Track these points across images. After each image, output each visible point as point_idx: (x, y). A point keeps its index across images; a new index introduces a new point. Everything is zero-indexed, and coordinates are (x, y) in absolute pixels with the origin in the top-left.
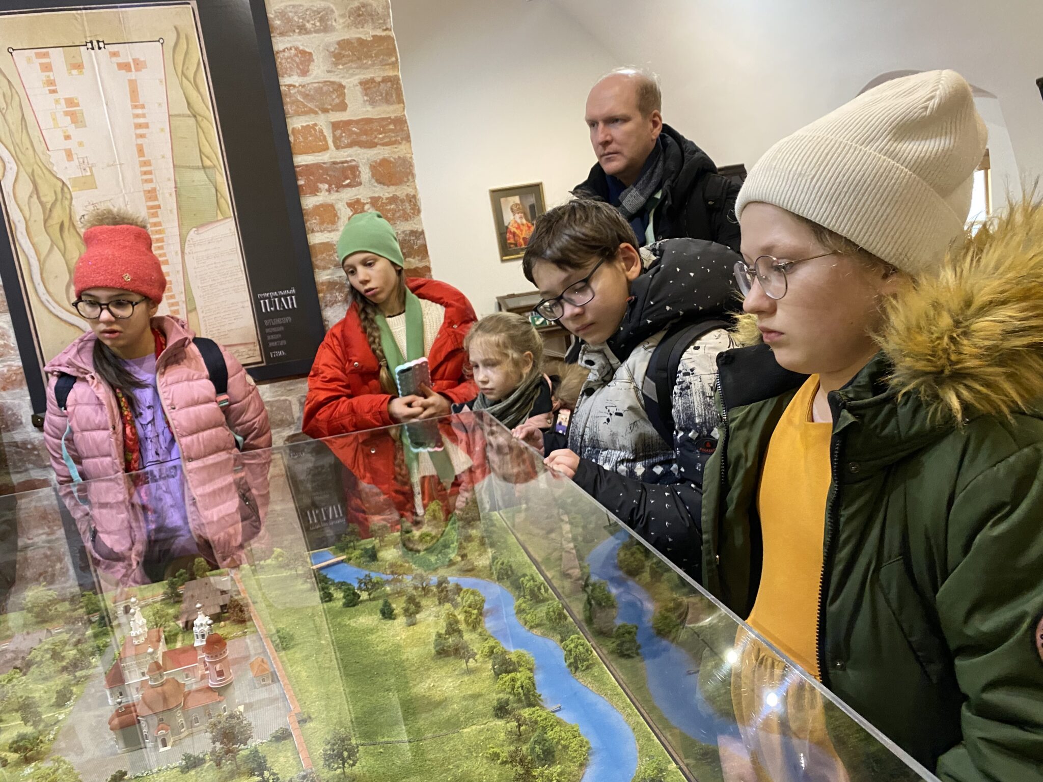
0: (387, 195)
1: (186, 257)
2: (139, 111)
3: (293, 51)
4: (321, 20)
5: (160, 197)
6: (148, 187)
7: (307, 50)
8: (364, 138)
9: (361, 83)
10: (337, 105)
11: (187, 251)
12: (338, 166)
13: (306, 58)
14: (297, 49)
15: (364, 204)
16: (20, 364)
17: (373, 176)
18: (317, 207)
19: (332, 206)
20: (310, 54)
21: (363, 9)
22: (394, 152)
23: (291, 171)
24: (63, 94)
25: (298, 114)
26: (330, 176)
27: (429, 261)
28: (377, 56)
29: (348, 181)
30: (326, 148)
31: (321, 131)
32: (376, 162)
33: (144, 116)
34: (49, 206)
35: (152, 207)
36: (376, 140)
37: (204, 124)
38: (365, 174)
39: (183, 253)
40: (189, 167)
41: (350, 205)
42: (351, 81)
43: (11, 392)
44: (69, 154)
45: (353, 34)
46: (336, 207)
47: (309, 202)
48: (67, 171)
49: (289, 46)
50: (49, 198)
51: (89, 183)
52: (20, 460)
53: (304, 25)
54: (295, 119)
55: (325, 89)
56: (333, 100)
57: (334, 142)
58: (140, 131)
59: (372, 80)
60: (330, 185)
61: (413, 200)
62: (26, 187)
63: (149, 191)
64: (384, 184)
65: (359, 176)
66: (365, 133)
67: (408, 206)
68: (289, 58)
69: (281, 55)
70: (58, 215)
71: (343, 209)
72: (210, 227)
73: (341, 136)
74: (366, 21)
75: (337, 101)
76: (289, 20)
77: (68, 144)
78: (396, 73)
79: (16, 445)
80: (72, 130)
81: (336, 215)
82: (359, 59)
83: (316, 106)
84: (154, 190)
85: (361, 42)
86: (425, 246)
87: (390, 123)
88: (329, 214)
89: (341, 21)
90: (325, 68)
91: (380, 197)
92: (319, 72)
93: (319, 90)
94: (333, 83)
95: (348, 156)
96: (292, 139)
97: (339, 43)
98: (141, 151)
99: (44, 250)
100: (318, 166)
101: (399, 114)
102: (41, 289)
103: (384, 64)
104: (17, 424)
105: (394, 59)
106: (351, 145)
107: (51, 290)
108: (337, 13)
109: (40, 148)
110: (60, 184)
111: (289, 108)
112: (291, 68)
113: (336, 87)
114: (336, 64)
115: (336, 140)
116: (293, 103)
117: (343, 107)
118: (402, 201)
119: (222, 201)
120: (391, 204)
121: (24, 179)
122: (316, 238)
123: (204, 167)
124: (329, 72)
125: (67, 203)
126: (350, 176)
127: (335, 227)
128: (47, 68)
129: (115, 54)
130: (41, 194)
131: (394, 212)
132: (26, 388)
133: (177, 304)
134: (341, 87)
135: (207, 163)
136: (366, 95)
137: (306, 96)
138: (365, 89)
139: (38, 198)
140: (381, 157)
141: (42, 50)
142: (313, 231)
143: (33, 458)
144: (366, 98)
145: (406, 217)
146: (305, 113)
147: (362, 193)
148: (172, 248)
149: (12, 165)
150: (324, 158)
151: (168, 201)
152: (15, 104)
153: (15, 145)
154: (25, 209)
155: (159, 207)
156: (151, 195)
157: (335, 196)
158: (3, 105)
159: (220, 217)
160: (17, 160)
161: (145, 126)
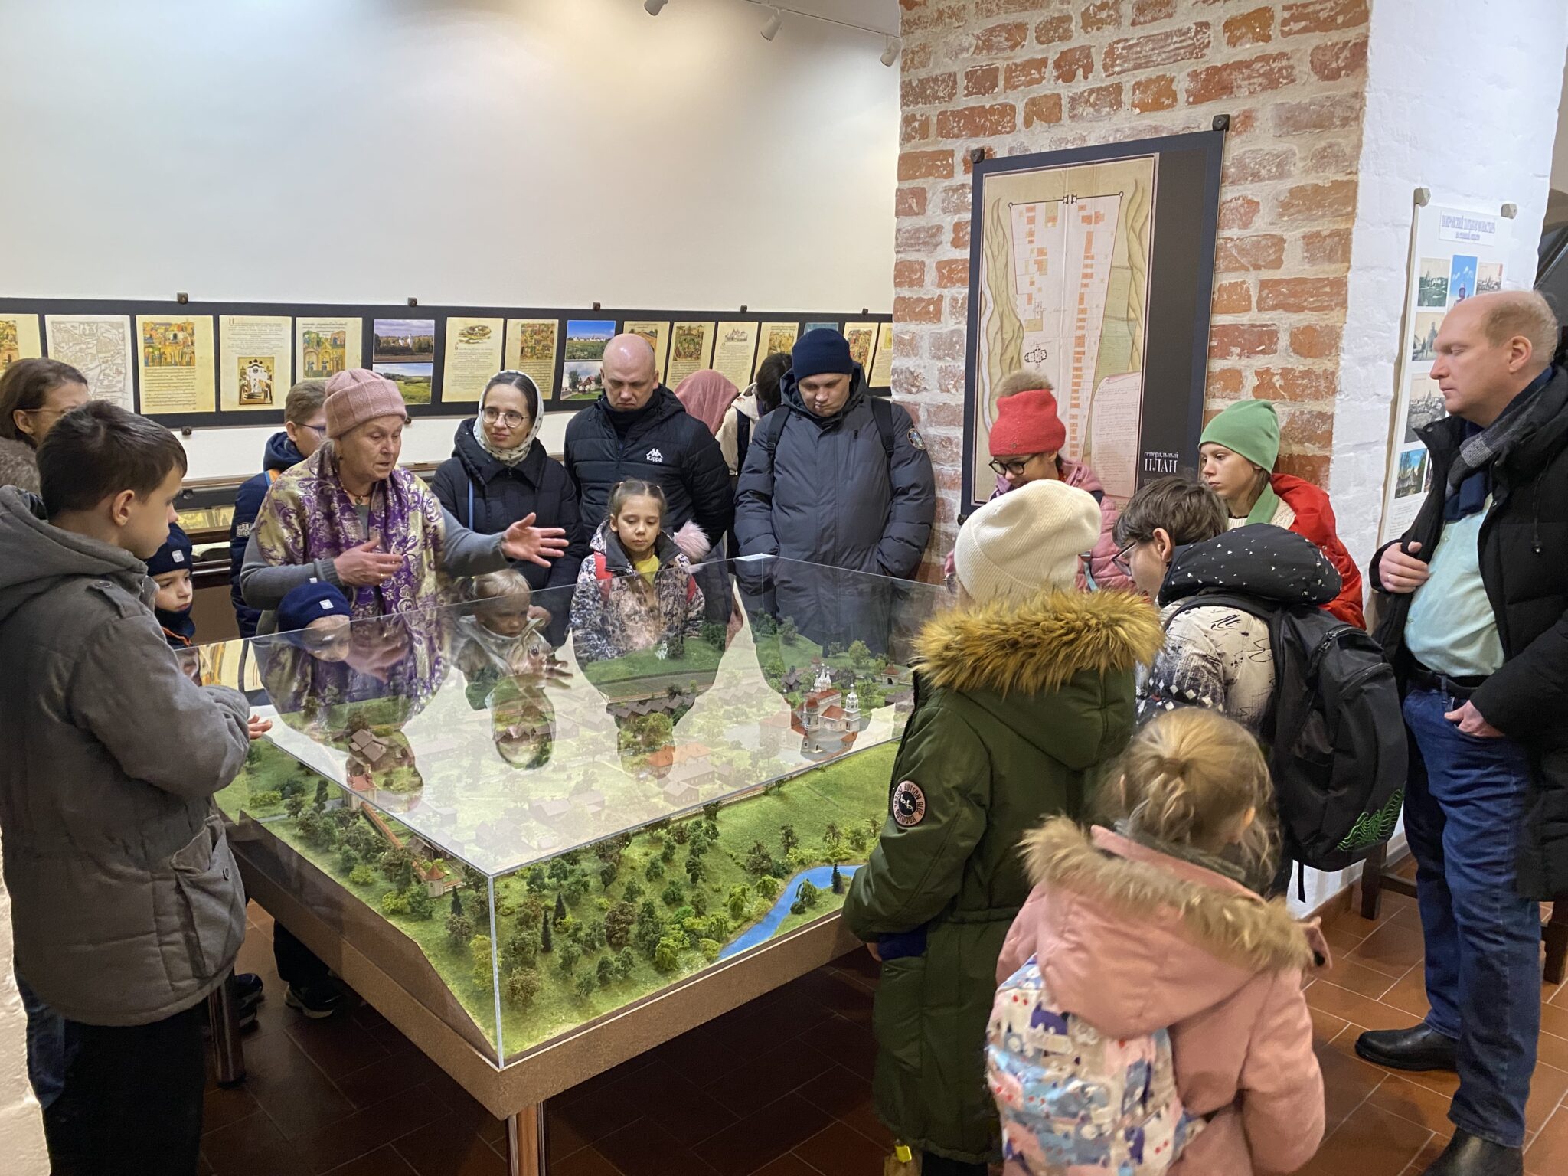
0: (1302, 368)
1: (1094, 404)
2: (1089, 262)
3: (1240, 202)
4: (1279, 165)
5: (1086, 344)
6: (1080, 333)
7: (1256, 199)
8: (1292, 300)
9: (1304, 237)
10: (1272, 261)
11: (1096, 397)
12: (1256, 329)
13: (1253, 206)
14: (1245, 198)
15: (1274, 375)
16: (961, 469)
17: (1291, 344)
18: (1224, 371)
19: (1239, 372)
20: (1258, 203)
21: (1329, 150)
22: (1323, 319)
23: (1204, 330)
24: (1038, 244)
25: (1228, 270)
26: (1245, 340)
27: (1331, 451)
28: (1331, 205)
29: (1262, 348)
30: (1248, 309)
31: (1248, 290)
32: (1298, 328)
33: (1091, 266)
34: (1006, 343)
35: (1078, 353)
36: (1305, 304)
37: (1138, 276)
38: (1284, 341)
39: (1092, 399)
40: (1116, 318)
41: (1257, 373)
42: (1293, 234)
43: (952, 492)
44: (1030, 298)
45: (1312, 180)
46: (1244, 374)
47: (1217, 365)
48: (1025, 313)
49: (1237, 195)
50: (1008, 336)
51: (1037, 325)
53: (1259, 172)
54: (1223, 275)
55: (1263, 243)
56: (1269, 255)
57: (1258, 303)
58: (1085, 281)
59: (1318, 234)
60: (1242, 351)
61: (1330, 377)
62: (995, 325)
63: (1079, 338)
64: (1301, 355)
65: (1276, 343)
66: (1294, 294)
67: (1322, 383)
68: (1234, 209)
69: (1226, 206)
70: (1011, 351)
71: (1250, 378)
72: (1121, 378)
73: (1267, 297)
74: (1329, 164)
75: (1273, 257)
76: (1245, 166)
77: (1033, 290)
78: (1348, 226)
80: (1037, 278)
81: (1241, 382)
82: (1309, 209)
83: (1250, 262)
84: (1083, 337)
85: (1317, 189)
86: (1331, 433)
87: (1326, 286)
88: (1233, 379)
89: (1301, 164)
90: (1269, 220)
91: (1292, 369)
92: (1262, 224)
93: (1256, 245)
94: (1272, 236)
95: (1270, 319)
96: (1216, 296)
97: (1291, 191)
98: (1081, 300)
100: (1235, 327)
101: (1339, 275)
103: (1336, 214)
104: (951, 518)
105: (1350, 209)
106: (1274, 308)
108: (1298, 155)
109: (1012, 291)
110: (1018, 325)
111: (1221, 264)
112: (1233, 220)
113: (1276, 241)
114: (1282, 215)
115: (1261, 300)
116: (1225, 258)
117: (1277, 263)
118: (1318, 377)
119: (1135, 354)
120: (1303, 379)
121: (996, 318)
122: (1214, 404)
124: (1272, 224)
125: (1019, 341)
126: (1267, 342)
127: (1237, 395)
128: (1031, 221)
129: (1082, 208)
130: (1004, 331)
131: (1305, 388)
132: (961, 492)
133: (1077, 446)
134: (1282, 240)
135: (1132, 315)
136: (1307, 251)
137: (1242, 251)
138: (1307, 245)
139: (1001, 334)
140: (1306, 324)
141: (1031, 204)
142: (1214, 397)
144: (1306, 255)
145: (1317, 396)
146: (1235, 269)
147: (1274, 362)
148: (1085, 393)
149: (991, 305)
150: (1244, 319)
151: (1092, 349)
152: (1004, 253)
153: (997, 287)
154: (991, 342)
155: (1084, 353)
156: (1080, 341)
157: (1245, 361)
158: (996, 253)
159: (1131, 370)
160: (995, 301)
161: (1090, 276)
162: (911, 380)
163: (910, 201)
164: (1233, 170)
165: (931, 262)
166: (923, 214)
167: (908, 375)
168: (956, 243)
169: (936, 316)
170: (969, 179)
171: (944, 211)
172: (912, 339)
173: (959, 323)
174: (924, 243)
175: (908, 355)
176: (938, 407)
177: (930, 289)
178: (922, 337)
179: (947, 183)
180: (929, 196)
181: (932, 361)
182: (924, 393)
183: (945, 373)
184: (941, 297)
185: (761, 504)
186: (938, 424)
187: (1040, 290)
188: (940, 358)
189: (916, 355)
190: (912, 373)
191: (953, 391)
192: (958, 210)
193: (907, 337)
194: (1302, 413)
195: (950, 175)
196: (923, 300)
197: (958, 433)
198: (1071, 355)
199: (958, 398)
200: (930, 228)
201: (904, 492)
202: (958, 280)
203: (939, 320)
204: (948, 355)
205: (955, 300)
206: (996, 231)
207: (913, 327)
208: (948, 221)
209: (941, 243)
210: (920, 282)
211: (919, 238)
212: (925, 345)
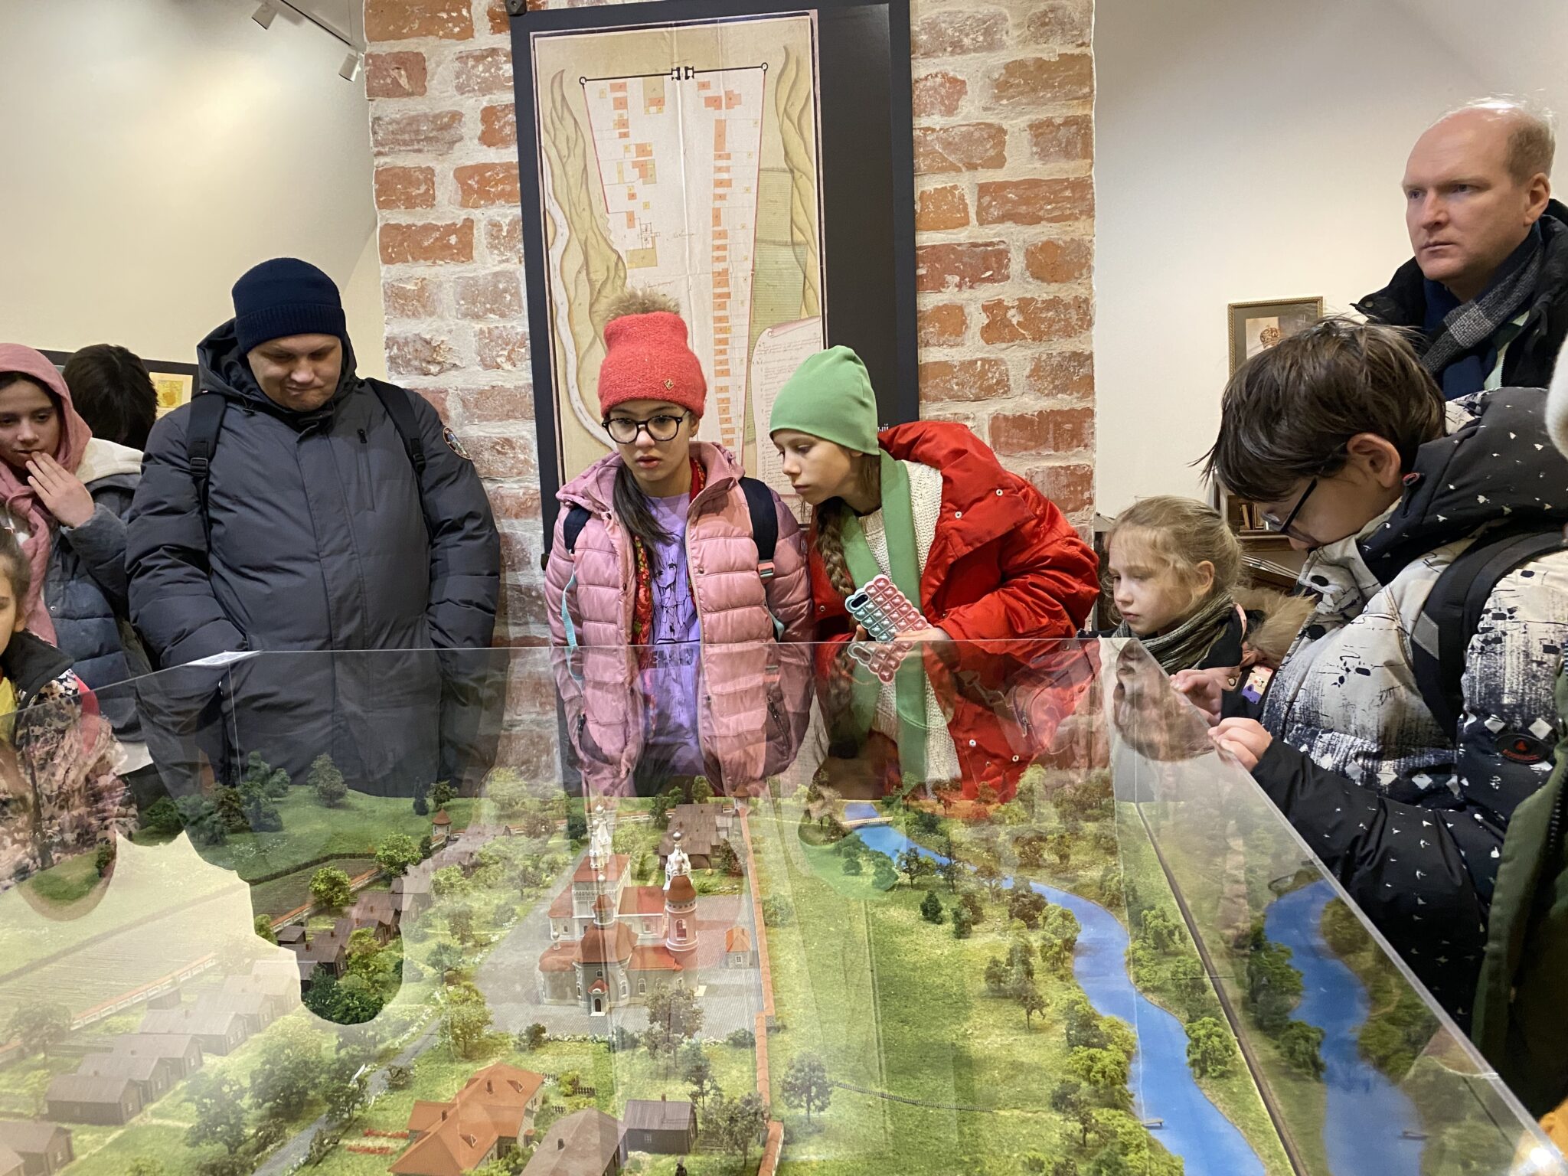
0: (1045, 297)
1: (753, 368)
2: (723, 163)
3: (939, 80)
4: (987, 32)
5: (731, 282)
6: (720, 267)
7: (960, 77)
8: (1023, 209)
9: (1031, 127)
10: (991, 158)
11: (755, 359)
12: (978, 250)
13: (956, 87)
14: (944, 75)
15: (1008, 308)
16: (539, 487)
17: (1028, 267)
18: (938, 309)
19: (961, 308)
20: (963, 82)
21: (1051, 15)
22: (1066, 232)
23: (910, 254)
24: (635, 138)
25: (933, 170)
26: (964, 265)
27: (1093, 400)
28: (1061, 85)
29: (988, 273)
30: (964, 223)
31: (962, 198)
32: (1035, 246)
33: (727, 169)
34: (598, 286)
35: (720, 296)
36: (1041, 213)
37: (803, 182)
38: (1017, 263)
39: (749, 361)
40: (774, 243)
41: (985, 308)
42: (1016, 123)
43: (523, 521)
44: (631, 218)
45: (1030, 53)
46: (966, 311)
47: (928, 301)
48: (625, 241)
49: (933, 71)
50: (599, 276)
51: (647, 257)
52: (522, 609)
53: (961, 41)
54: (926, 178)
55: (977, 134)
56: (987, 151)
57: (978, 214)
58: (720, 191)
59: (1049, 123)
60: (962, 278)
61: (1084, 306)
62: (575, 260)
63: (719, 274)
64: (1043, 280)
65: (1007, 266)
66: (1026, 201)
67: (1074, 316)
68: (932, 88)
69: (921, 85)
70: (607, 298)
71: (976, 315)
72: (789, 328)
73: (989, 205)
74: (1053, 33)
75: (992, 153)
76: (941, 34)
77: (632, 205)
78: (1086, 112)
79: (518, 588)
80: (639, 186)
81: (964, 322)
82: (1034, 90)
83: (961, 160)
84: (726, 272)
85: (1041, 64)
86: (1092, 378)
87: (1066, 188)
88: (953, 320)
89: (1015, 33)
90: (982, 103)
91: (1033, 299)
92: (972, 109)
93: (967, 137)
94: (990, 126)
95: (995, 235)
96: (918, 207)
97: (1007, 67)
98: (717, 217)
99: (585, 345)
100: (950, 248)
101: (1081, 174)
102: (575, 394)
103: (1071, 97)
104: (525, 563)
105: (1086, 90)
106: (1001, 219)
107: (586, 396)
108: (1011, 22)
109: (598, 208)
110: (614, 257)
111: (921, 163)
112: (932, 103)
113: (993, 131)
114: (998, 98)
115: (981, 211)
116: (926, 155)
117: (998, 162)
118: (1067, 306)
119: (810, 293)
120: (1048, 310)
121: (576, 250)
122: (930, 355)
123: (794, 244)
124: (985, 109)
125: (619, 282)
126: (995, 266)
127: (959, 340)
128: (621, 104)
129: (704, 86)
130: (592, 269)
131: (1051, 322)
132: (540, 518)
133: (732, 431)
134: (1002, 131)
135: (799, 237)
136: (1036, 145)
137: (948, 145)
138: (1036, 136)
139: (588, 274)
140: (1044, 239)
141: (618, 80)
142: (927, 344)
143: (536, 609)
144: (1035, 149)
145: (1068, 332)
146: (942, 170)
147: (1008, 292)
148: (737, 352)
149: (564, 230)
150: (961, 236)
151: (741, 287)
152: (579, 151)
153: (571, 204)
154: (571, 288)
155: (728, 295)
156: (722, 278)
157: (967, 293)
158: (565, 152)
159: (804, 315)
160: (571, 224)
161: (727, 183)
162: (426, 353)
163: (394, 73)
164: (924, 37)
165: (444, 169)
166: (422, 94)
167: (419, 346)
168: (489, 138)
169: (465, 251)
170: (504, 41)
171: (461, 89)
172: (422, 289)
173: (507, 260)
174: (428, 139)
175: (415, 314)
176: (481, 393)
177: (447, 209)
178: (440, 285)
179: (463, 47)
180: (430, 65)
181: (466, 322)
182: (453, 372)
183: (488, 338)
184: (469, 224)
185: (191, 569)
186: (483, 418)
187: (646, 205)
188: (477, 317)
189: (431, 314)
190: (428, 342)
191: (508, 366)
192: (486, 88)
193: (410, 287)
194: (1050, 356)
195: (467, 33)
196: (436, 228)
197: (526, 431)
198: (709, 300)
199: (520, 376)
200: (437, 117)
201: (455, 527)
202: (501, 195)
203: (470, 257)
204: (492, 311)
205: (497, 226)
206: (561, 119)
207: (421, 270)
208: (472, 106)
209: (461, 139)
210: (429, 200)
211: (417, 132)
212: (448, 296)
